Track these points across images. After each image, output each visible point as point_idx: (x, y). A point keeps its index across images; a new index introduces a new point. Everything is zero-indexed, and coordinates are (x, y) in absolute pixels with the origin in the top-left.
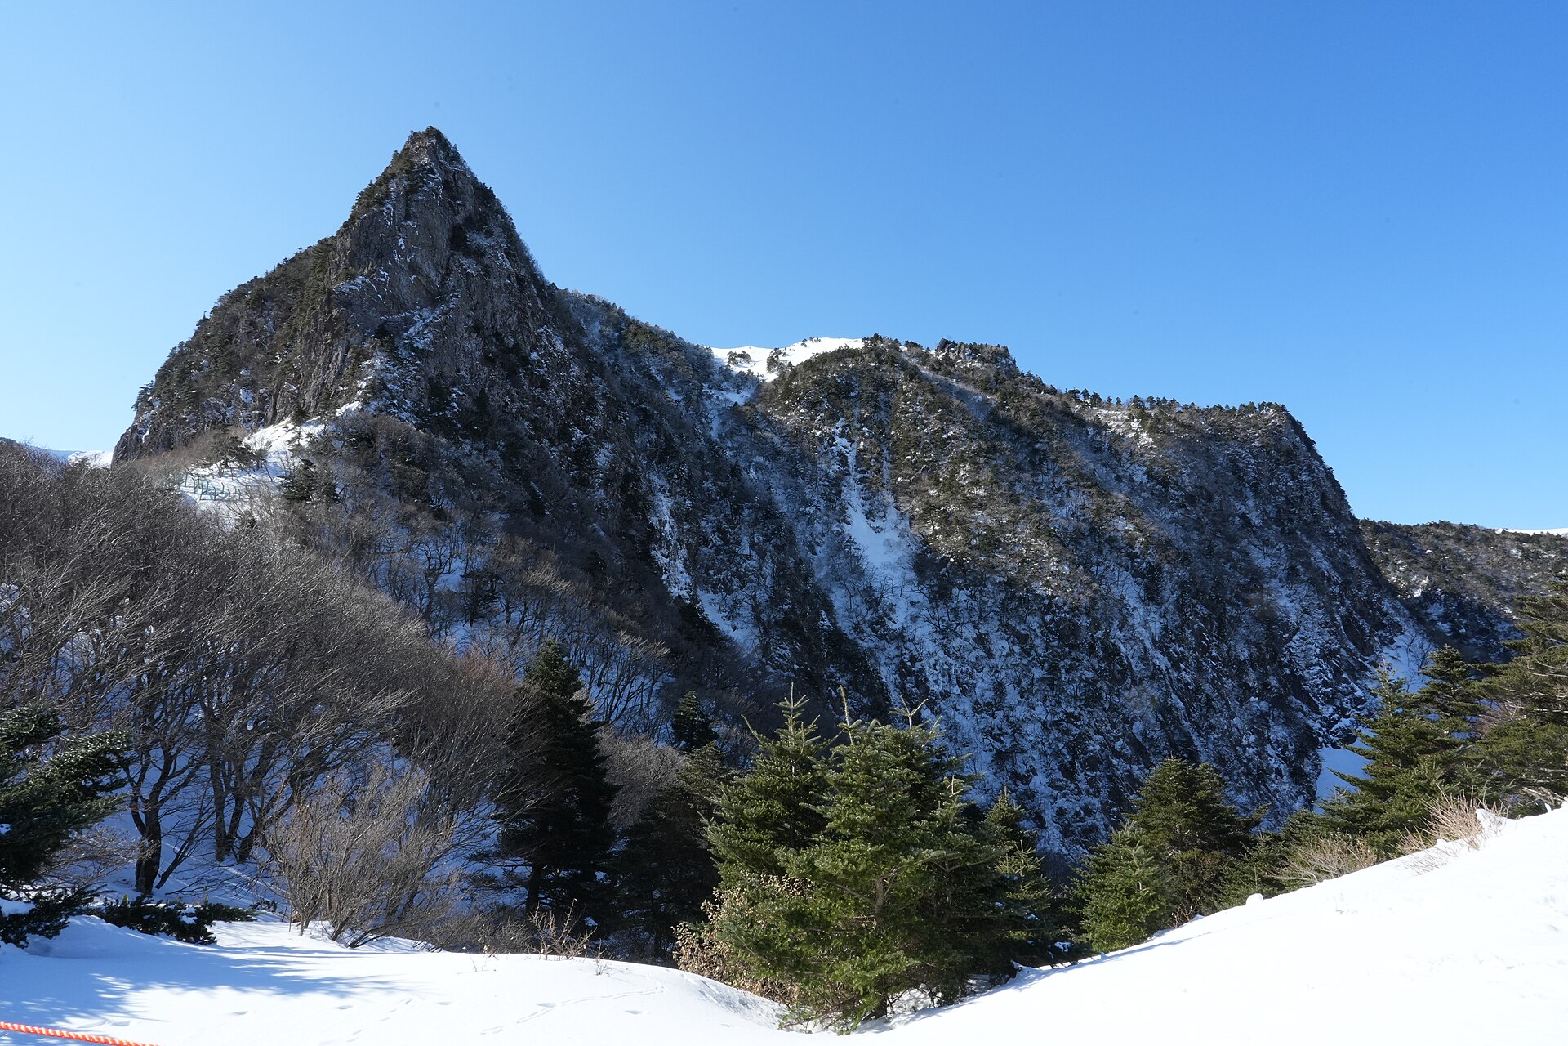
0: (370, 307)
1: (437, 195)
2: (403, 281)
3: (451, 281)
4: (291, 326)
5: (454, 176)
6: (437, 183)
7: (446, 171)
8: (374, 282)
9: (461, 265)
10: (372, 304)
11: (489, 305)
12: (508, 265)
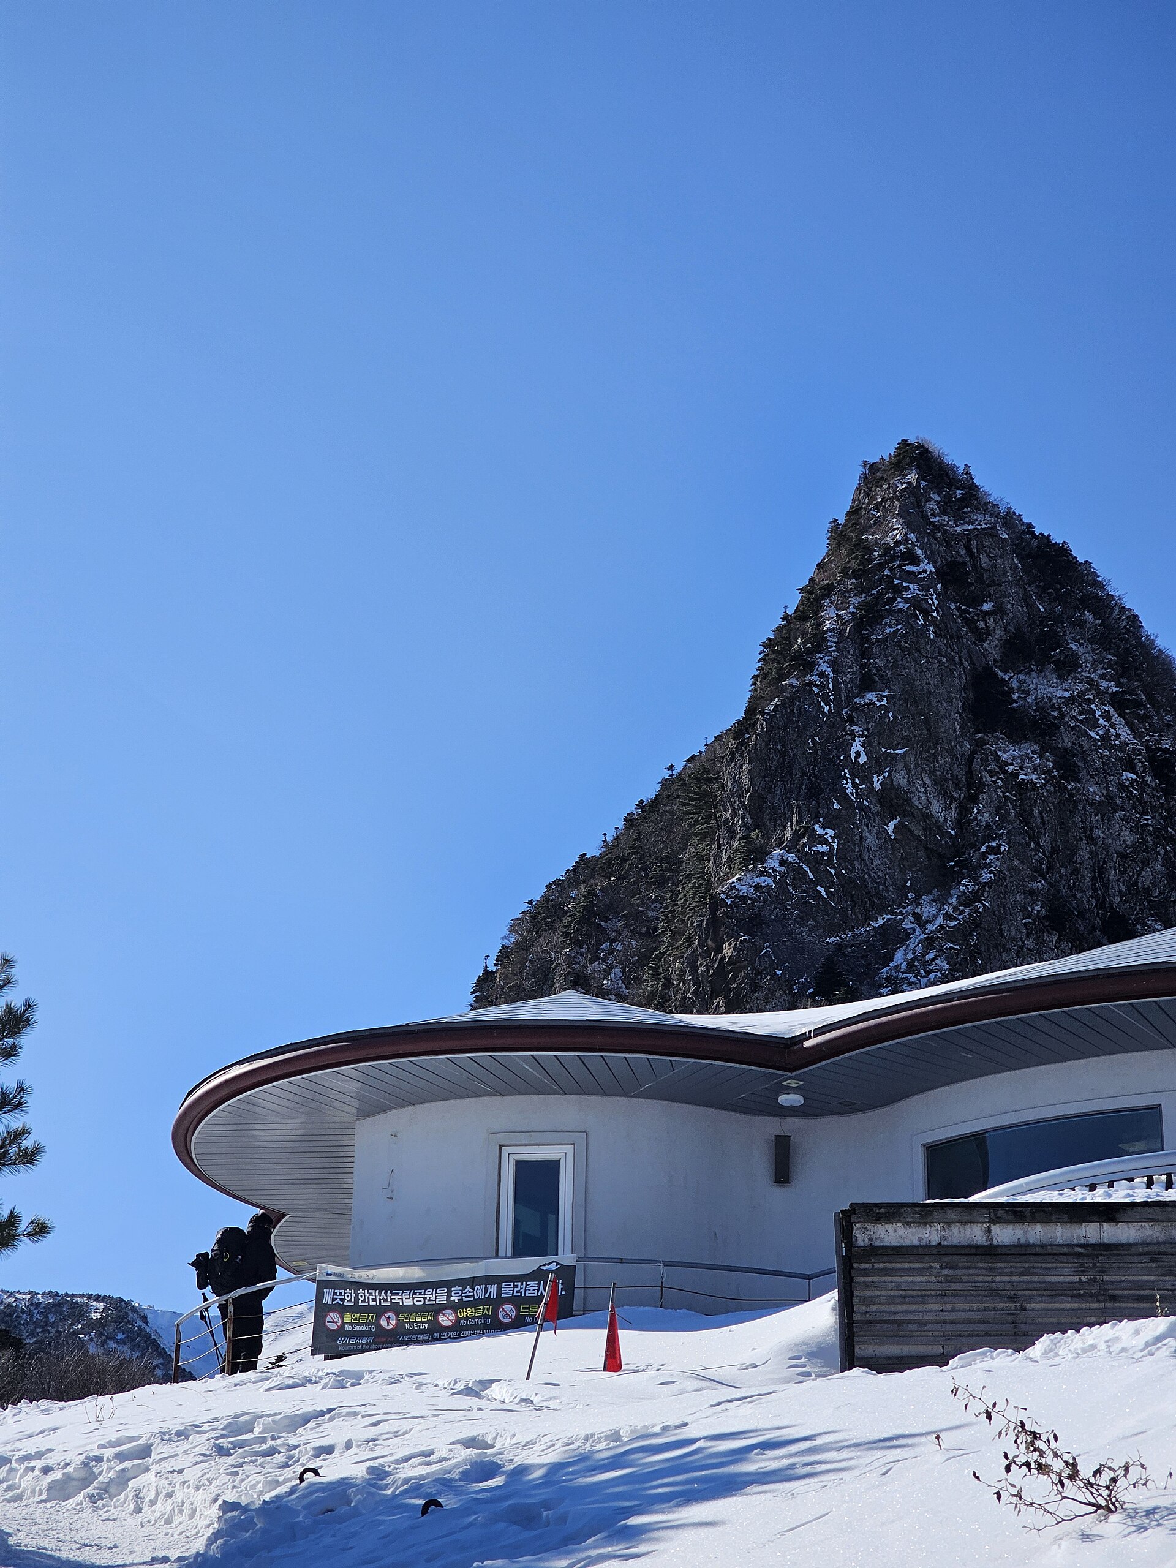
0: (802, 920)
1: (926, 613)
2: (870, 839)
3: (982, 814)
4: (656, 975)
5: (968, 547)
6: (925, 585)
7: (949, 540)
8: (804, 857)
9: (1002, 765)
10: (807, 911)
11: (1084, 851)
12: (1126, 734)
